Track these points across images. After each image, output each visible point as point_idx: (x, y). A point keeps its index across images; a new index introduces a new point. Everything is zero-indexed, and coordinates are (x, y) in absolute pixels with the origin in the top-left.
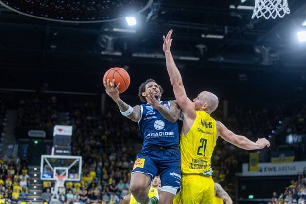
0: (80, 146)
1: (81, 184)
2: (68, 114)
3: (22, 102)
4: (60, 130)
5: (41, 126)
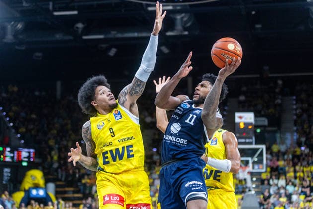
0: (305, 132)
1: (304, 175)
2: (294, 97)
3: (244, 88)
4: (241, 118)
5: (263, 113)
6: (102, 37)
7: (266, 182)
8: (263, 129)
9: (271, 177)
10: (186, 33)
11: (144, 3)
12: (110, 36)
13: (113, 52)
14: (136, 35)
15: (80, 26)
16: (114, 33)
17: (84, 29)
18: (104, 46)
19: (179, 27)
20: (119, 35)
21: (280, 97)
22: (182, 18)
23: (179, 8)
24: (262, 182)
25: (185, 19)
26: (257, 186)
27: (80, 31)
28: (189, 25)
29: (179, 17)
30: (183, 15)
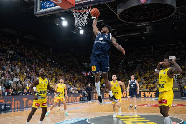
4: (171, 58)
5: (178, 56)
6: (123, 36)
7: (180, 79)
8: (178, 61)
9: (182, 77)
10: (150, 32)
11: (136, 23)
12: (125, 35)
13: (126, 40)
14: (134, 34)
15: (116, 33)
16: (126, 34)
17: (117, 34)
18: (123, 39)
19: (148, 30)
20: (128, 35)
21: (184, 50)
22: (149, 28)
23: (148, 24)
24: (179, 78)
25: (150, 28)
26: (177, 80)
27: (116, 34)
28: (151, 29)
29: (148, 27)
30: (149, 26)
